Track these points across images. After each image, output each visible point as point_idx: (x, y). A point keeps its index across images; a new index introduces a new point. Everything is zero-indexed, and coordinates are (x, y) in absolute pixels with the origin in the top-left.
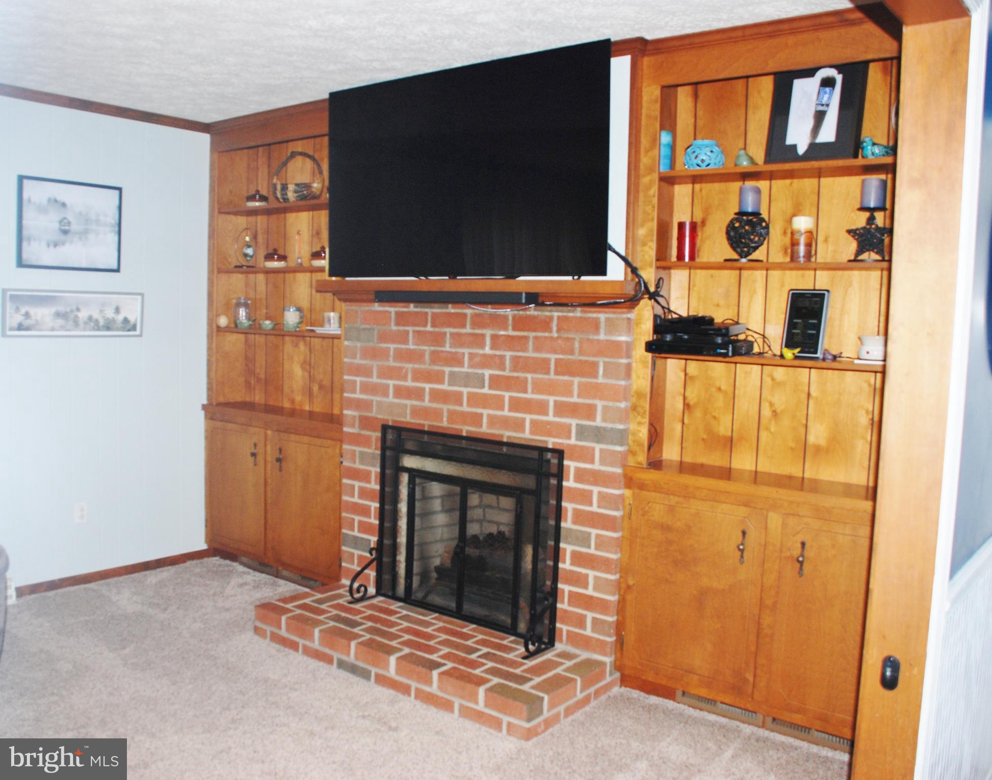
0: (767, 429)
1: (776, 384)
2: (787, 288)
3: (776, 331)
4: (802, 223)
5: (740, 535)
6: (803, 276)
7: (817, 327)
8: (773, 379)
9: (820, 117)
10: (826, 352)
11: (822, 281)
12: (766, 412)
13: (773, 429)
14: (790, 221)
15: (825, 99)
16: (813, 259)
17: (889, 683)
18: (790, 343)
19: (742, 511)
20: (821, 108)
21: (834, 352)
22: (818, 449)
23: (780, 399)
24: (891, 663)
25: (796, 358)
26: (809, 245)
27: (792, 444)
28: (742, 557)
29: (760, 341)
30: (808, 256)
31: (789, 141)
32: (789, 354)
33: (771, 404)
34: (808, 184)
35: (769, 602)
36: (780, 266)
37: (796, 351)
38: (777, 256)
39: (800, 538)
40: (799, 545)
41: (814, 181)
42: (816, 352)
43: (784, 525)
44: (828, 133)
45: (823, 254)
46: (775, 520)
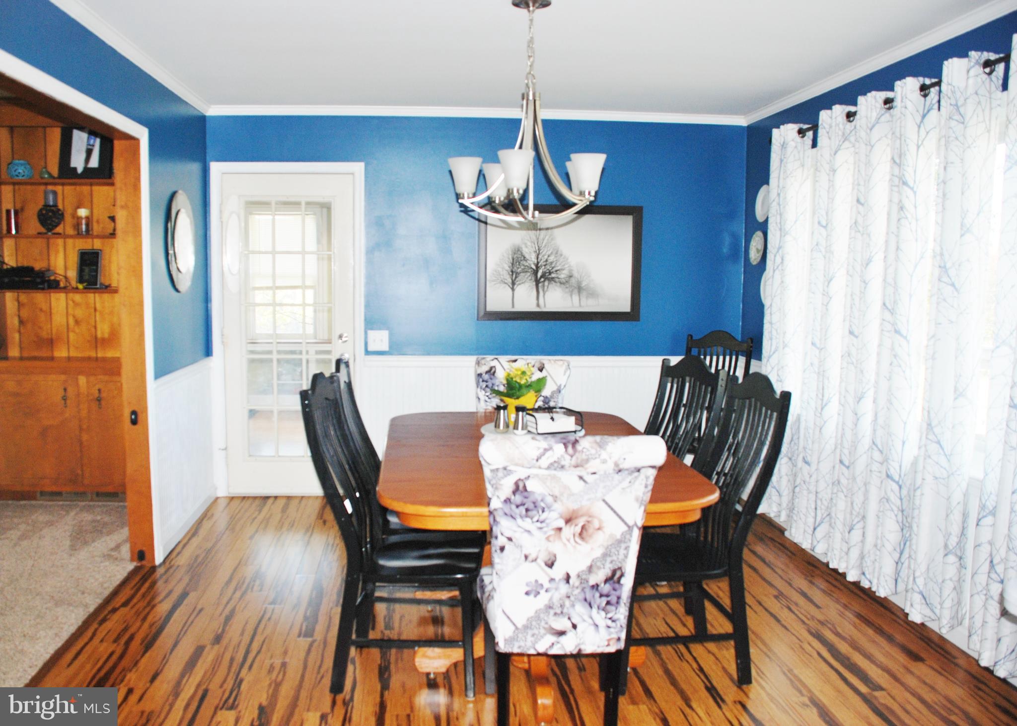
0: (73, 331)
1: (76, 304)
2: (77, 249)
3: (73, 274)
4: (83, 212)
5: (63, 391)
6: (86, 242)
7: (96, 271)
8: (73, 301)
9: (89, 152)
10: (101, 284)
11: (97, 244)
12: (71, 321)
13: (77, 330)
14: (75, 211)
15: (92, 142)
16: (91, 233)
17: (134, 422)
18: (81, 280)
19: (63, 377)
20: (90, 147)
21: (107, 284)
22: (103, 340)
23: (80, 313)
24: (134, 413)
25: (85, 288)
26: (87, 225)
27: (89, 338)
28: (65, 403)
29: (64, 280)
30: (87, 230)
31: (73, 165)
32: (80, 286)
33: (74, 316)
34: (86, 189)
35: (85, 427)
36: (71, 237)
37: (85, 284)
38: (70, 231)
39: (97, 387)
40: (97, 392)
41: (89, 188)
42: (96, 285)
43: (88, 382)
44: (94, 163)
45: (96, 229)
46: (82, 380)
